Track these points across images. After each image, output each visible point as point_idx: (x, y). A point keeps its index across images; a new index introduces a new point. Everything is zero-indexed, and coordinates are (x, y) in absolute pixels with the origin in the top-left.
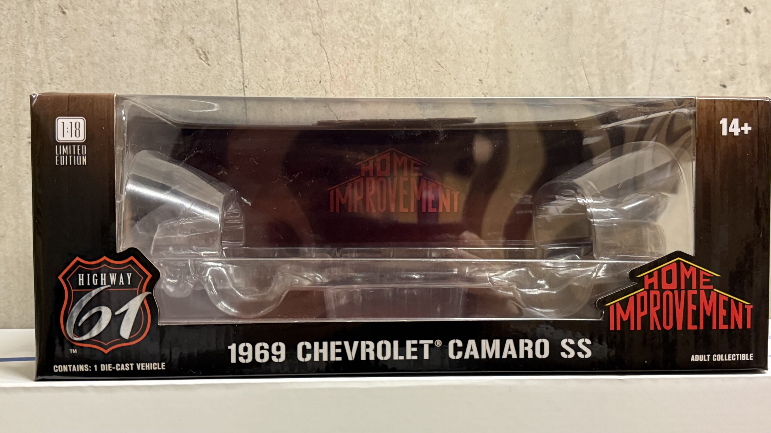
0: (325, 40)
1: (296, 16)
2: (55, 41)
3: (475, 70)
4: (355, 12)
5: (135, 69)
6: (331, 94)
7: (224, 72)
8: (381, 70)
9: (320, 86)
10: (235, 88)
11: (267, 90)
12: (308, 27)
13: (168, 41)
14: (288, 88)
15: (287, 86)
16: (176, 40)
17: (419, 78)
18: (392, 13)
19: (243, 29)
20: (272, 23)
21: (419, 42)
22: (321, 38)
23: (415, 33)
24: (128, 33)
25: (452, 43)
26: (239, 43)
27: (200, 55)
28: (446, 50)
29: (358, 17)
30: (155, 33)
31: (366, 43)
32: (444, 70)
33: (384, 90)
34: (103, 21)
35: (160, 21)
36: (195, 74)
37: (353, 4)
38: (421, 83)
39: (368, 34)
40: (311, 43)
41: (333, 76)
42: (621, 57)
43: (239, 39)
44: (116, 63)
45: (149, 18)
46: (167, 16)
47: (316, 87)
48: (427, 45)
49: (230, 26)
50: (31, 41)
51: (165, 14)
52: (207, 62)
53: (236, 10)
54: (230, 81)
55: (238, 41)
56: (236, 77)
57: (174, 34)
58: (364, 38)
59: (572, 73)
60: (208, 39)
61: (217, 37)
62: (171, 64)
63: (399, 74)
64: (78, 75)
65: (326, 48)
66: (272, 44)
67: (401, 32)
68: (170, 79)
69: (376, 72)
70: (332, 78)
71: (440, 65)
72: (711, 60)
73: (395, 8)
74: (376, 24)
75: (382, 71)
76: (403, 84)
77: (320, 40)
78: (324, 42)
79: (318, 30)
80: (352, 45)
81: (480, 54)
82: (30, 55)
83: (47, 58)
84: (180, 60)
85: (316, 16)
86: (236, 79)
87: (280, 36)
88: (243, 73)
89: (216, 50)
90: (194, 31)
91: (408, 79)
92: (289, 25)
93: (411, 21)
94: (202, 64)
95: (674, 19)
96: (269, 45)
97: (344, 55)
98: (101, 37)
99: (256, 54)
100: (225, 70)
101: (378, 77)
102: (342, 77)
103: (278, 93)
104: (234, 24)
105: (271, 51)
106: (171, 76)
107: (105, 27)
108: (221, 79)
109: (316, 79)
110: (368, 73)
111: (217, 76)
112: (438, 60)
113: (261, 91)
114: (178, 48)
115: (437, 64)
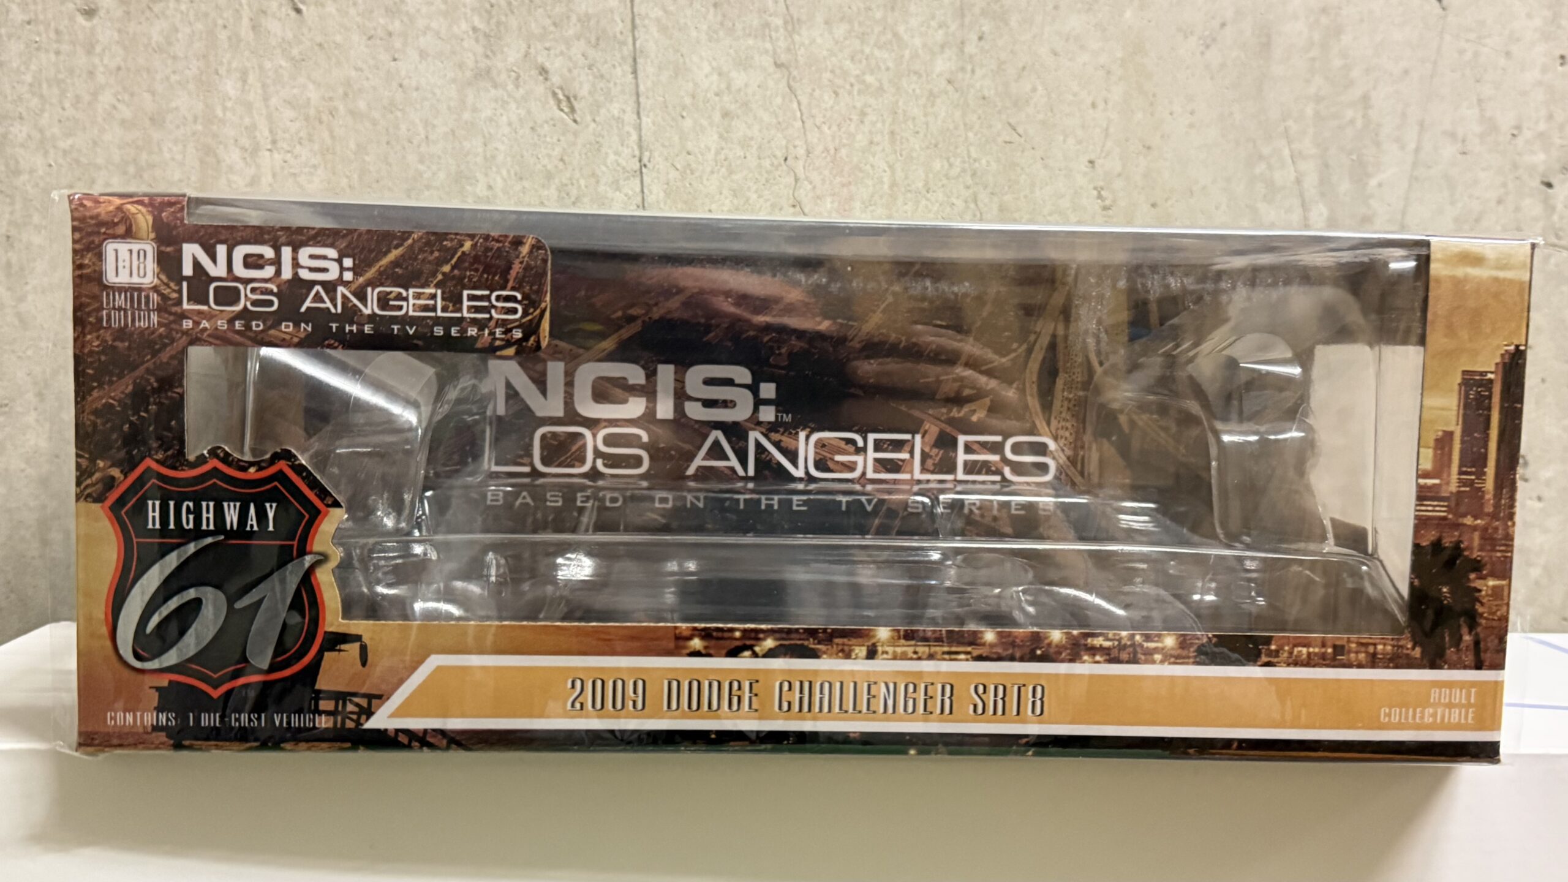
0: (798, 78)
1: (744, 29)
2: (281, 67)
3: (1080, 142)
4: (856, 25)
5: (434, 126)
6: (806, 183)
7: (603, 137)
8: (901, 138)
9: (785, 167)
10: (624, 168)
11: (685, 172)
12: (766, 52)
13: (499, 72)
14: (723, 170)
15: (722, 166)
16: (514, 71)
17: (974, 155)
18: (929, 27)
19: (642, 52)
20: (698, 42)
21: (978, 85)
22: (790, 73)
23: (969, 67)
24: (423, 54)
26: (634, 81)
27: (559, 102)
28: (1027, 101)
29: (863, 34)
30: (475, 54)
31: (877, 84)
32: (1022, 140)
33: (906, 178)
34: (375, 29)
35: (485, 34)
36: (548, 139)
37: (854, 8)
38: (977, 165)
39: (879, 68)
40: (771, 83)
41: (810, 149)
42: (1359, 123)
43: (635, 72)
44: (399, 114)
45: (464, 26)
46: (499, 23)
47: (777, 169)
48: (992, 92)
49: (617, 46)
50: (234, 65)
51: (494, 21)
52: (572, 116)
53: (630, 15)
54: (617, 153)
55: (631, 76)
56: (628, 147)
57: (511, 60)
58: (872, 74)
59: (1266, 151)
60: (575, 72)
61: (593, 68)
62: (504, 118)
63: (936, 146)
64: (326, 135)
65: (799, 92)
66: (696, 85)
67: (943, 65)
68: (502, 147)
69: (893, 141)
70: (808, 152)
71: (1015, 130)
72: (1527, 134)
73: (933, 18)
74: (895, 48)
75: (903, 140)
76: (942, 166)
77: (789, 78)
78: (796, 83)
79: (784, 58)
80: (848, 87)
81: (1091, 111)
82: (232, 93)
83: (266, 99)
84: (520, 111)
85: (782, 30)
86: (626, 151)
87: (713, 68)
88: (640, 140)
89: (590, 93)
90: (548, 55)
91: (954, 156)
92: (731, 47)
93: (963, 43)
94: (562, 120)
95: (1462, 52)
96: (691, 85)
97: (832, 107)
98: (372, 62)
99: (665, 102)
100: (605, 133)
101: (895, 152)
102: (827, 150)
103: (705, 178)
104: (624, 43)
105: (694, 97)
106: (503, 142)
107: (379, 42)
108: (599, 150)
109: (780, 154)
110: (878, 144)
111: (590, 144)
112: (1013, 121)
113: (673, 174)
114: (517, 87)
115: (1009, 128)
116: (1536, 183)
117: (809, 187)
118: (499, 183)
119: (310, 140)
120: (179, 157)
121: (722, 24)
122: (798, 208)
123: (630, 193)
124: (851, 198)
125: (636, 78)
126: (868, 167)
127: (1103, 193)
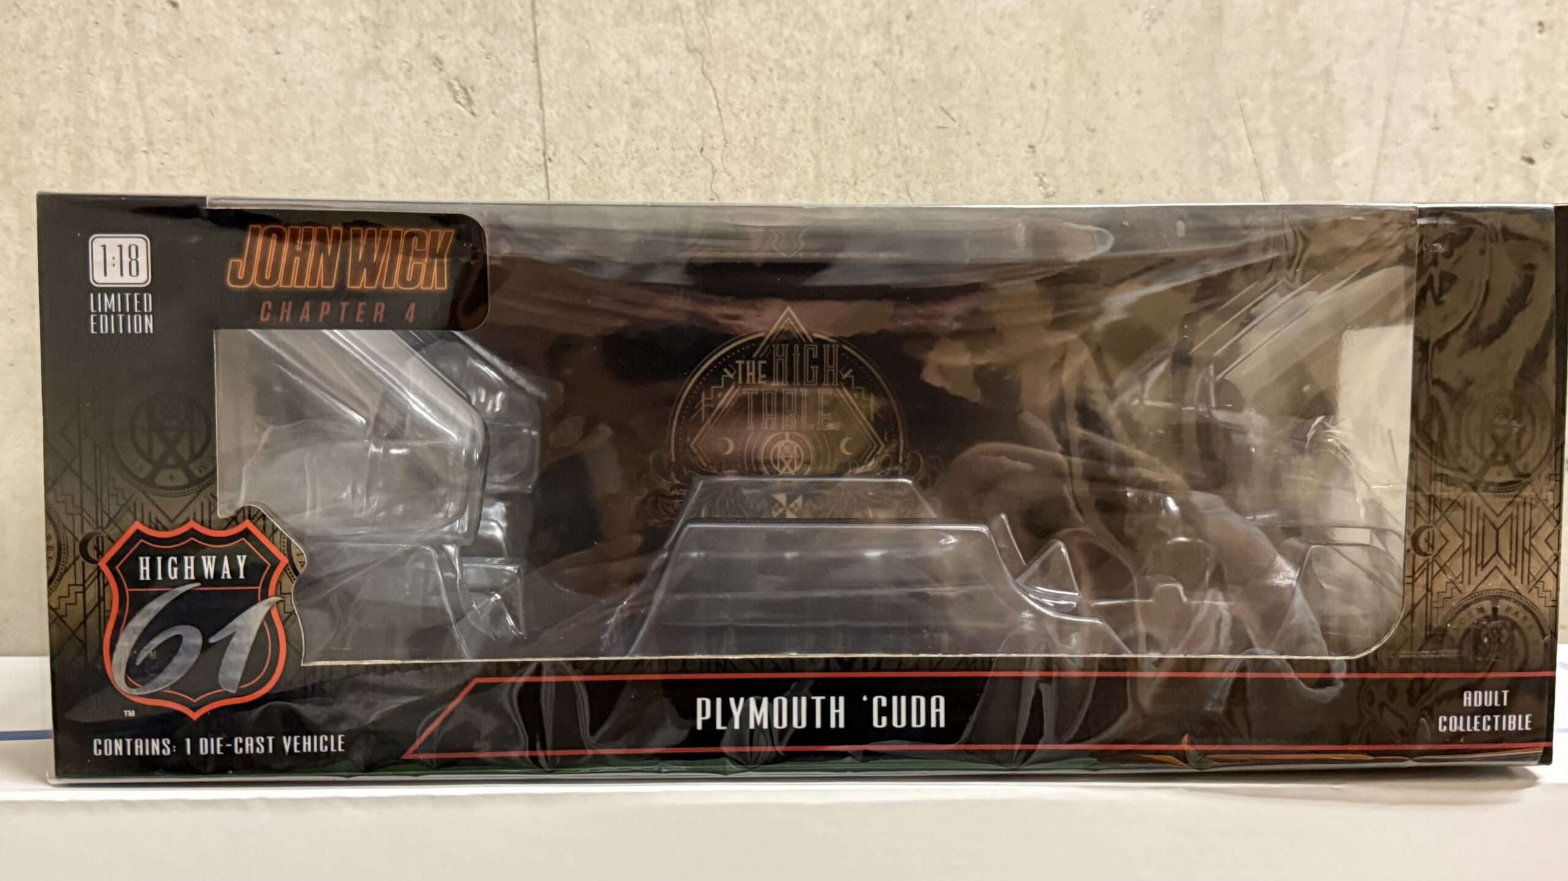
0: (713, 63)
1: (653, 12)
2: (157, 64)
3: (1019, 126)
4: (774, 5)
5: (320, 122)
6: (725, 175)
7: (504, 130)
8: (826, 125)
9: (701, 158)
10: (527, 162)
11: (593, 166)
12: (678, 36)
13: (390, 64)
14: (635, 163)
15: (633, 159)
16: (405, 62)
17: (905, 142)
18: (852, 7)
19: (543, 39)
20: (604, 27)
21: (907, 67)
22: (704, 59)
23: (897, 49)
24: (308, 47)
25: (974, 69)
26: (535, 69)
27: (455, 94)
28: (961, 83)
29: (781, 15)
30: (364, 46)
31: (797, 68)
32: (956, 125)
33: (833, 167)
34: (256, 21)
35: (374, 23)
36: (445, 133)
38: (908, 152)
39: (800, 51)
40: (684, 70)
41: (728, 139)
42: (1321, 98)
43: (536, 60)
44: (283, 110)
45: (351, 16)
46: (388, 12)
47: (692, 161)
48: (923, 74)
49: (516, 33)
50: (108, 63)
51: (382, 9)
52: (469, 109)
54: (518, 147)
55: (533, 65)
56: (530, 140)
57: (402, 50)
58: (792, 57)
59: (1220, 131)
60: (472, 61)
61: (491, 57)
62: (396, 112)
63: (863, 133)
64: (205, 134)
65: (713, 79)
66: (603, 73)
67: (869, 46)
68: (394, 143)
69: (817, 128)
70: (726, 142)
71: (948, 114)
72: (1505, 107)
74: (817, 29)
75: (828, 128)
76: (871, 154)
77: (703, 64)
78: (711, 68)
79: (697, 42)
80: (767, 72)
81: (1030, 92)
82: (104, 92)
83: (141, 98)
84: (413, 104)
85: (694, 13)
86: (529, 145)
87: (621, 55)
88: (544, 132)
89: (488, 83)
90: (443, 45)
91: (884, 143)
92: (639, 32)
93: (889, 23)
94: (459, 111)
95: (1430, 21)
96: (597, 73)
97: (750, 93)
98: (253, 56)
99: (569, 92)
100: (505, 125)
101: (820, 140)
102: (745, 139)
103: (615, 173)
104: (525, 30)
105: (601, 86)
106: (395, 138)
107: (260, 34)
108: (499, 144)
109: (694, 144)
110: (800, 132)
111: (489, 137)
112: (945, 105)
113: (580, 167)
114: (409, 78)
115: (942, 113)
116: (1516, 159)
117: (728, 179)
118: (392, 181)
120: (49, 162)
121: (629, 8)
123: (534, 188)
124: (773, 190)
126: (791, 157)
127: (1045, 179)
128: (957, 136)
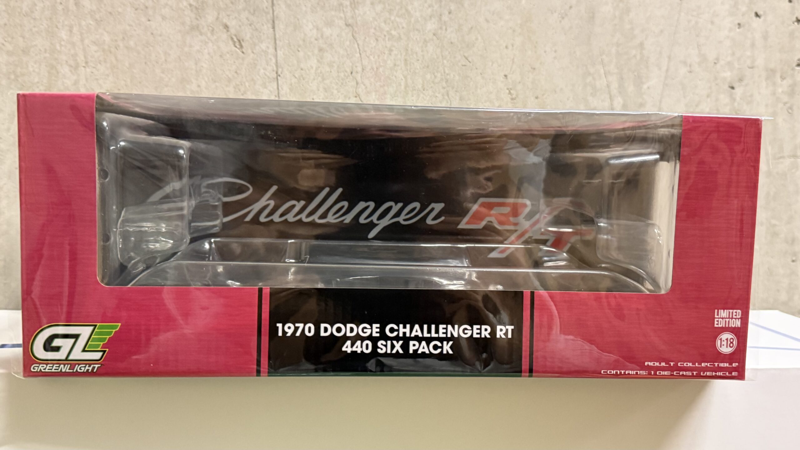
0: (357, 32)
1: (330, 6)
2: (90, 24)
3: (500, 66)
4: (387, 5)
5: (169, 55)
6: (362, 85)
7: (258, 61)
9: (351, 77)
10: (269, 77)
11: (300, 79)
12: (341, 18)
13: (203, 27)
14: (320, 79)
15: (319, 76)
16: (211, 27)
17: (447, 72)
18: (423, 7)
19: (277, 17)
20: (306, 13)
21: (449, 36)
22: (353, 29)
23: (444, 28)
24: (164, 18)
25: (480, 38)
26: (273, 32)
27: (234, 43)
28: (473, 45)
29: (390, 10)
30: (191, 19)
31: (398, 35)
32: (471, 64)
33: (413, 83)
34: (139, 5)
35: (196, 7)
36: (229, 61)
38: (448, 77)
39: (399, 27)
40: (343, 34)
41: (364, 68)
42: (638, 57)
43: (274, 28)
44: (151, 48)
45: (185, 3)
46: (203, 2)
47: (347, 78)
48: (456, 40)
49: (264, 14)
50: (66, 23)
52: (241, 50)
54: (265, 69)
55: (272, 30)
56: (270, 66)
57: (209, 21)
58: (395, 30)
59: (592, 70)
60: (243, 27)
61: (252, 25)
62: (206, 51)
63: (428, 67)
64: (113, 59)
65: (358, 39)
66: (305, 35)
67: (431, 26)
68: (205, 66)
69: (406, 64)
70: (363, 70)
71: (467, 59)
72: (722, 62)
73: (426, 2)
74: (407, 17)
75: (411, 64)
76: (431, 77)
77: (352, 32)
78: (357, 34)
79: (350, 21)
80: (383, 37)
81: (505, 50)
82: (65, 37)
83: (82, 40)
84: (214, 47)
85: (349, 7)
86: (270, 68)
87: (314, 26)
88: (277, 62)
89: (251, 38)
90: (229, 19)
91: (437, 72)
92: (323, 16)
93: (441, 15)
94: (236, 52)
95: (689, 21)
96: (303, 35)
97: (375, 47)
98: (137, 22)
99: (289, 43)
100: (258, 59)
101: (407, 70)
102: (372, 69)
103: (310, 82)
104: (268, 13)
105: (304, 41)
106: (205, 63)
107: (141, 11)
108: (255, 68)
109: (349, 71)
111: (251, 64)
112: (466, 55)
113: (294, 80)
114: (213, 34)
115: (464, 58)
116: (726, 87)
117: (364, 87)
118: (203, 84)
119: (105, 62)
120: (37, 70)
121: (318, 4)
122: (358, 98)
123: (272, 89)
124: (385, 93)
125: (274, 31)
126: (394, 77)
127: (512, 91)
128: (471, 70)
